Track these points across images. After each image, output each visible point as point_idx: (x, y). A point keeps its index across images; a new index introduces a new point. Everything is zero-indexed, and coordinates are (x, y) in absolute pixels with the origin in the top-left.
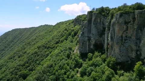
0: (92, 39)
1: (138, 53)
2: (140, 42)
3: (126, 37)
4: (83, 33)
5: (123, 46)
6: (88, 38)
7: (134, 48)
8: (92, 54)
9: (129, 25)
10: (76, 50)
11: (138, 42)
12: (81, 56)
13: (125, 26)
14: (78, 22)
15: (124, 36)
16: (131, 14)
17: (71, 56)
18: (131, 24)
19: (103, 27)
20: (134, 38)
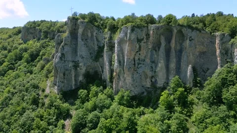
0: (80, 65)
1: (153, 80)
2: (156, 66)
3: (139, 59)
4: (63, 54)
5: (136, 72)
6: (73, 64)
7: (150, 74)
8: (86, 91)
9: (142, 44)
10: (48, 88)
11: (153, 65)
12: (63, 97)
13: (137, 44)
14: (32, 33)
15: (137, 58)
16: (144, 29)
17: (40, 101)
18: (144, 43)
19: (98, 45)
20: (148, 61)
